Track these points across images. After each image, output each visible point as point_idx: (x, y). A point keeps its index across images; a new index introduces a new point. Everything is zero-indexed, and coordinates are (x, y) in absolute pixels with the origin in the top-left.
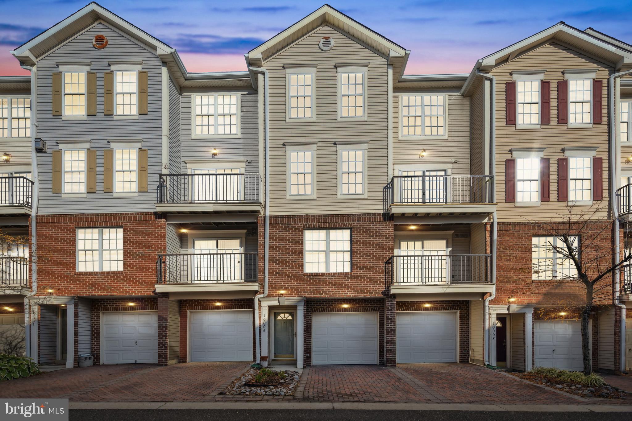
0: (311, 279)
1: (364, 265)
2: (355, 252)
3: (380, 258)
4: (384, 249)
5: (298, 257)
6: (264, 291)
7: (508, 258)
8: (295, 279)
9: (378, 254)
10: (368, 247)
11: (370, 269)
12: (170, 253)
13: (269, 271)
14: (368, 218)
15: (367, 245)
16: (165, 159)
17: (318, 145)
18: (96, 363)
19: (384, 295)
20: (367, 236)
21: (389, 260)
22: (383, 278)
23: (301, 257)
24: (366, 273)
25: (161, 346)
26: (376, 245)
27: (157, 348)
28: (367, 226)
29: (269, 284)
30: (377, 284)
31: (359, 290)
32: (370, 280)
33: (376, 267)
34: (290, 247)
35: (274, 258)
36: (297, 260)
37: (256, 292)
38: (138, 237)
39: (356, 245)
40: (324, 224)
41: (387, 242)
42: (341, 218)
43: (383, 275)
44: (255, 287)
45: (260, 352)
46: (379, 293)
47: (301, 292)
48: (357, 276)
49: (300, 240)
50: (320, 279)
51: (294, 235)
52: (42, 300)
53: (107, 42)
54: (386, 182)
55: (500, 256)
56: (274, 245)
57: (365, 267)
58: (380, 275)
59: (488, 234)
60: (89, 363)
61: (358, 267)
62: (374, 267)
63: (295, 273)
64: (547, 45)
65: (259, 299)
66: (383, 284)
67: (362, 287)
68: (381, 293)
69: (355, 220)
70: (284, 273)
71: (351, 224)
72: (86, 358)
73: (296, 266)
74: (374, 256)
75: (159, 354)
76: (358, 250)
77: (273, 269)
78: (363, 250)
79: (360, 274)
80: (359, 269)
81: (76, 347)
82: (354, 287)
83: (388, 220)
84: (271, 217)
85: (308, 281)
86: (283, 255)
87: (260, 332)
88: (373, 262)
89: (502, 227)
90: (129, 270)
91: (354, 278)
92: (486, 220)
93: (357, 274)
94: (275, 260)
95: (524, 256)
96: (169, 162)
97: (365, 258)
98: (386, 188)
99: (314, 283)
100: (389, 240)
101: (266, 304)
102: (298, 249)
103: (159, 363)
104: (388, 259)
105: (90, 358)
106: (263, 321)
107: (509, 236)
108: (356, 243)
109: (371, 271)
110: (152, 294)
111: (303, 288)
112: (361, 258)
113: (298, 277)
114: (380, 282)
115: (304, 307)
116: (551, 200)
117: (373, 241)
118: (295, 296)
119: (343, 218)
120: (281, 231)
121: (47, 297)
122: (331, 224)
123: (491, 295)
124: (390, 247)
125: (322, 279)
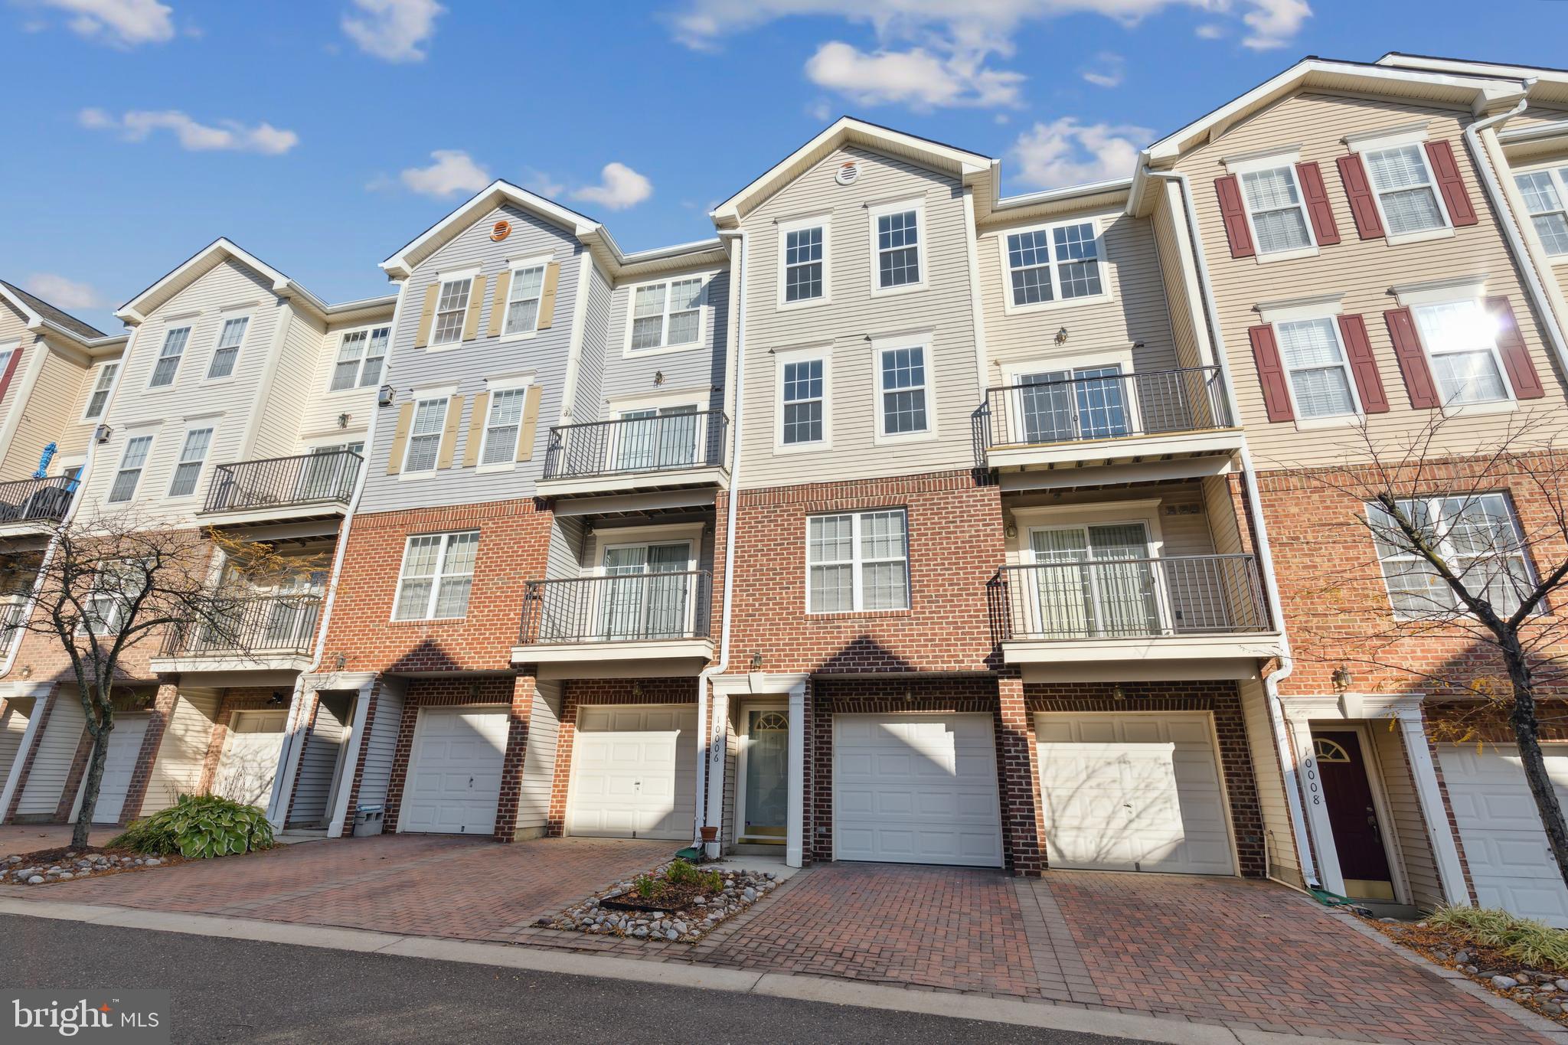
0: (819, 628)
1: (938, 591)
2: (917, 561)
3: (974, 573)
4: (982, 551)
5: (794, 578)
6: (719, 657)
7: (1307, 560)
8: (785, 629)
9: (968, 563)
10: (944, 549)
11: (952, 601)
12: (552, 578)
13: (733, 611)
14: (940, 482)
15: (942, 544)
16: (568, 399)
17: (835, 345)
18: (388, 830)
19: (992, 668)
20: (940, 523)
21: (995, 578)
22: (985, 622)
23: (799, 578)
24: (945, 612)
25: (506, 790)
26: (963, 542)
27: (497, 796)
28: (941, 499)
29: (731, 641)
30: (973, 639)
31: (930, 655)
32: (954, 628)
33: (967, 595)
34: (778, 554)
35: (745, 581)
36: (791, 583)
37: (703, 662)
38: (502, 548)
39: (919, 545)
40: (847, 502)
41: (988, 535)
42: (882, 486)
43: (984, 616)
44: (700, 649)
45: (705, 815)
46: (978, 661)
47: (798, 660)
48: (924, 619)
49: (798, 538)
50: (839, 627)
51: (785, 529)
52: (323, 681)
53: (510, 230)
54: (977, 403)
55: (1284, 557)
56: (745, 552)
57: (942, 596)
58: (978, 616)
59: (1238, 501)
60: (374, 827)
61: (925, 597)
62: (961, 595)
63: (788, 614)
64: (1293, 101)
65: (708, 679)
66: (986, 639)
67: (936, 646)
68: (984, 661)
69: (914, 487)
70: (764, 615)
71: (906, 497)
72: (369, 815)
73: (789, 598)
74: (960, 569)
75: (500, 811)
76: (922, 555)
77: (741, 605)
78: (934, 554)
79: (930, 613)
80: (929, 602)
81: (356, 787)
82: (917, 646)
83: (985, 484)
84: (743, 493)
85: (814, 633)
86: (763, 575)
87: (707, 762)
88: (959, 584)
89: (1273, 482)
90: (474, 617)
91: (917, 624)
92: (1226, 469)
93: (924, 613)
94: (747, 585)
95: (1352, 553)
96: (574, 403)
97: (940, 575)
98: (978, 414)
99: (826, 638)
100: (992, 530)
101: (724, 690)
102: (795, 558)
103: (496, 833)
104: (993, 575)
105: (378, 815)
106: (714, 735)
107: (1297, 505)
108: (917, 540)
109: (955, 606)
110: (507, 666)
111: (804, 649)
112: (929, 575)
113: (792, 624)
114: (978, 633)
115: (806, 699)
116: (1392, 408)
117: (955, 532)
118: (786, 671)
119: (887, 486)
120: (760, 522)
121: (332, 673)
122: (863, 500)
123: (1279, 666)
124: (995, 545)
125: (845, 627)
